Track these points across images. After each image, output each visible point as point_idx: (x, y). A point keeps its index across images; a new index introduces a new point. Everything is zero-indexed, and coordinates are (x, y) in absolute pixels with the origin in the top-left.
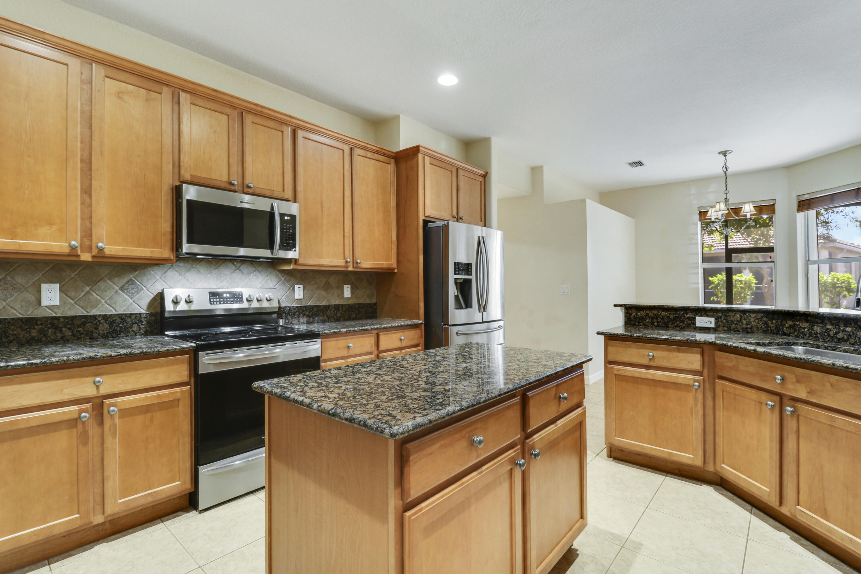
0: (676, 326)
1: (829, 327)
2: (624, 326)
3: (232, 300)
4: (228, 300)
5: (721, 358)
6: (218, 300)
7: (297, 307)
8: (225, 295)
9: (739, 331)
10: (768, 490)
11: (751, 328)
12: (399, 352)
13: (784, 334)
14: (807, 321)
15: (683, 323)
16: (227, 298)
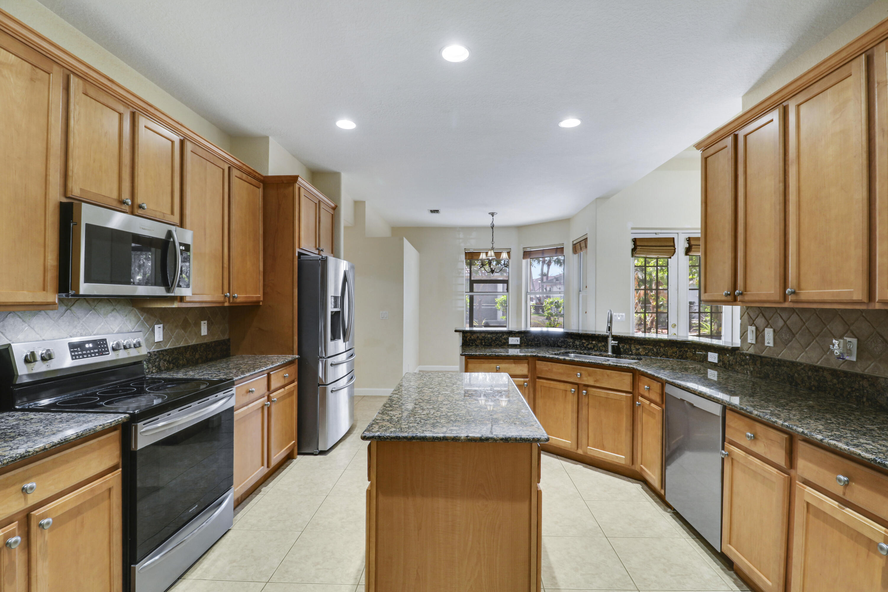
0: (497, 345)
1: (584, 341)
2: (461, 347)
3: (96, 351)
4: (92, 351)
5: (540, 365)
6: (80, 353)
7: (158, 352)
8: (87, 346)
9: (533, 346)
10: (570, 442)
11: (539, 344)
12: (283, 390)
13: (558, 346)
14: (572, 338)
15: (501, 342)
16: (90, 349)
